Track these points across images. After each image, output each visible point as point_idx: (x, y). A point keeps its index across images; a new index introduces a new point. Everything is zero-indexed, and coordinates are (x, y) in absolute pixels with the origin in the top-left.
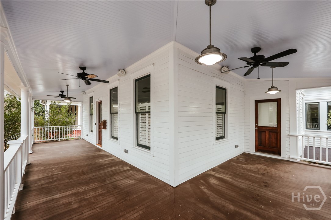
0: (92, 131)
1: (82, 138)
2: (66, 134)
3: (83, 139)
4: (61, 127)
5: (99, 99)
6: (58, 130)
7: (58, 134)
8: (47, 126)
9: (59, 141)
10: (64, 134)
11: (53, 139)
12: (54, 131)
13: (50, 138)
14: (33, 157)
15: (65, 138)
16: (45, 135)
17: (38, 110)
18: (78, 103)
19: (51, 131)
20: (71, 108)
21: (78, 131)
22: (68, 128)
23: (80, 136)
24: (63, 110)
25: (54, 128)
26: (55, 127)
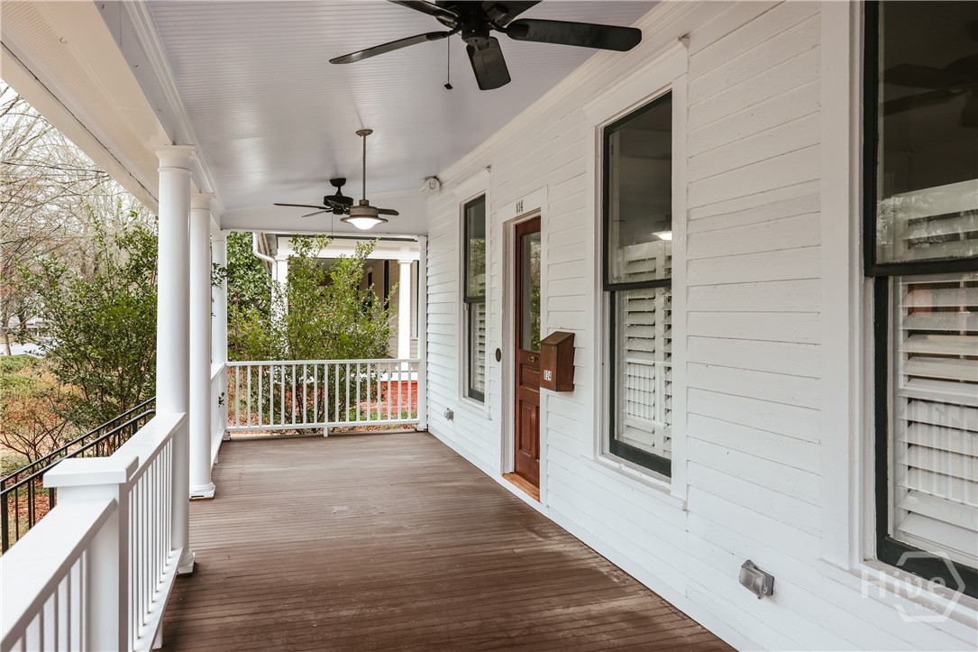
0: (477, 395)
1: (421, 427)
2: (353, 403)
3: (426, 431)
4: (332, 368)
5: (520, 207)
6: (321, 377)
7: (321, 396)
8: (278, 359)
9: (326, 435)
10: (343, 400)
11: (300, 426)
12: (306, 382)
13: (289, 419)
14: (215, 520)
15: (348, 423)
16: (268, 400)
17: (252, 285)
18: (398, 249)
19: (294, 384)
20: (370, 275)
21: (405, 384)
22: (363, 370)
23: (414, 416)
24: (342, 282)
25: (305, 367)
26: (308, 366)
